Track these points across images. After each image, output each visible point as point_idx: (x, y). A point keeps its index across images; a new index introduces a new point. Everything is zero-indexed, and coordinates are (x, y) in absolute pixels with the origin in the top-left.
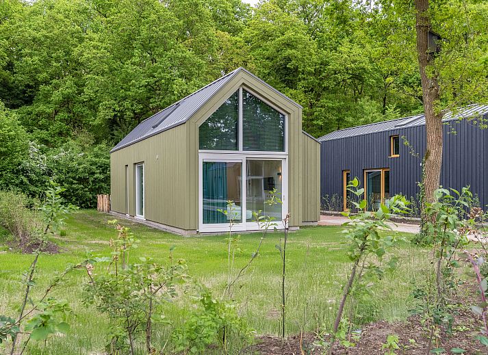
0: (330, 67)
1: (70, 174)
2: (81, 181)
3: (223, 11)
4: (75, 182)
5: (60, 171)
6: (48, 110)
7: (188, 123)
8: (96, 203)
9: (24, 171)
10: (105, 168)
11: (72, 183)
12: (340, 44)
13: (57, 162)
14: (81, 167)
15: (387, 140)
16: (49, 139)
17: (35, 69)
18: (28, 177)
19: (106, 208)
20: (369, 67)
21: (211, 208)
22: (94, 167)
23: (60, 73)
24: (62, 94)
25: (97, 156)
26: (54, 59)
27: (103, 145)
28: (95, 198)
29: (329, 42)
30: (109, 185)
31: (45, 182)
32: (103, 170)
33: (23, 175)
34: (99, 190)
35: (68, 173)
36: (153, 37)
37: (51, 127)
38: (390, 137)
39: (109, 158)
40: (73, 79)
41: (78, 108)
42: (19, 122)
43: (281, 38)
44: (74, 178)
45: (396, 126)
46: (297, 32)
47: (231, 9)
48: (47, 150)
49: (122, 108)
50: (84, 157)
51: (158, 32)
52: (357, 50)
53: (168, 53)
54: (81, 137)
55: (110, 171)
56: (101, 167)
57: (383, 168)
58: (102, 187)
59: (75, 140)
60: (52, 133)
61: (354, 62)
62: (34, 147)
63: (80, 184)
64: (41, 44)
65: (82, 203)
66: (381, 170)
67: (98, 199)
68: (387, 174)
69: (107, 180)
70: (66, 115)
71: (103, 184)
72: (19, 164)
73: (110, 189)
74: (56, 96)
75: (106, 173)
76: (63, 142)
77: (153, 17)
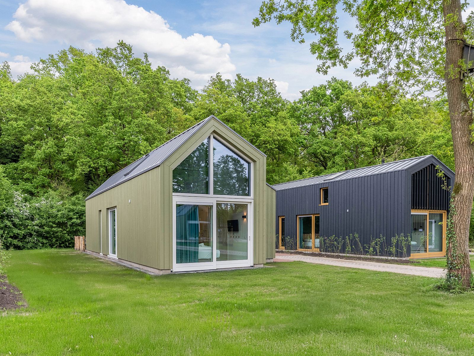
0: (262, 138)
1: (50, 219)
2: (60, 225)
3: (177, 94)
4: (54, 225)
5: (42, 217)
6: (31, 166)
7: (162, 165)
8: (74, 243)
9: (9, 217)
10: (81, 214)
11: (52, 227)
12: (268, 121)
13: (39, 209)
14: (60, 213)
15: (318, 191)
16: (33, 190)
17: (20, 131)
18: (12, 221)
19: (82, 247)
20: (290, 139)
21: (184, 248)
22: (71, 214)
23: (43, 135)
24: (45, 152)
25: (74, 204)
26: (37, 124)
27: (80, 196)
28: (73, 239)
29: (260, 120)
30: (85, 229)
31: (28, 225)
32: (80, 216)
33: (7, 219)
34: (76, 233)
35: (49, 218)
36: (122, 107)
37: (35, 180)
38: (320, 189)
39: (84, 206)
40: (54, 141)
41: (58, 165)
42: (5, 175)
43: (224, 114)
44: (54, 223)
45: (324, 180)
46: (236, 111)
47: (184, 94)
48: (30, 199)
49: (96, 165)
50: (63, 205)
51: (127, 102)
52: (281, 126)
53: (136, 121)
54: (61, 189)
55: (85, 217)
56: (77, 213)
57: (314, 214)
58: (79, 230)
59: (55, 191)
60: (36, 185)
61: (279, 135)
62: (19, 196)
63: (59, 227)
64: (25, 111)
65: (61, 244)
66: (312, 216)
67: (75, 240)
68: (317, 219)
69: (83, 224)
70: (48, 171)
71: (80, 228)
72: (4, 210)
73: (85, 231)
74: (39, 154)
75: (82, 218)
76: (45, 193)
77: (122, 90)
